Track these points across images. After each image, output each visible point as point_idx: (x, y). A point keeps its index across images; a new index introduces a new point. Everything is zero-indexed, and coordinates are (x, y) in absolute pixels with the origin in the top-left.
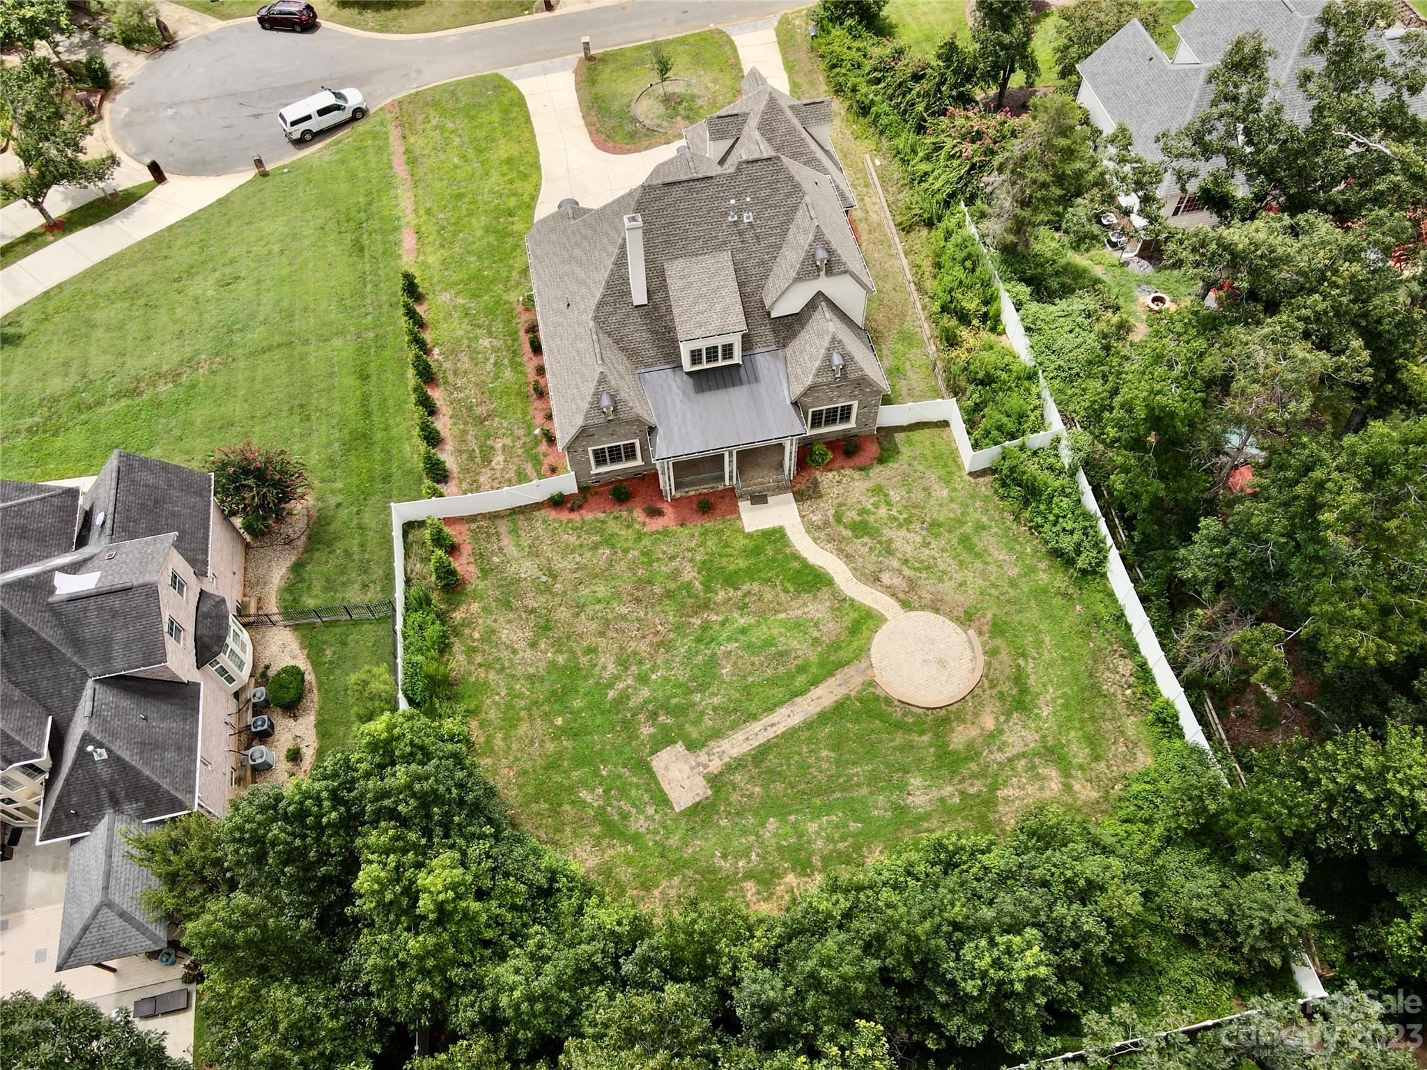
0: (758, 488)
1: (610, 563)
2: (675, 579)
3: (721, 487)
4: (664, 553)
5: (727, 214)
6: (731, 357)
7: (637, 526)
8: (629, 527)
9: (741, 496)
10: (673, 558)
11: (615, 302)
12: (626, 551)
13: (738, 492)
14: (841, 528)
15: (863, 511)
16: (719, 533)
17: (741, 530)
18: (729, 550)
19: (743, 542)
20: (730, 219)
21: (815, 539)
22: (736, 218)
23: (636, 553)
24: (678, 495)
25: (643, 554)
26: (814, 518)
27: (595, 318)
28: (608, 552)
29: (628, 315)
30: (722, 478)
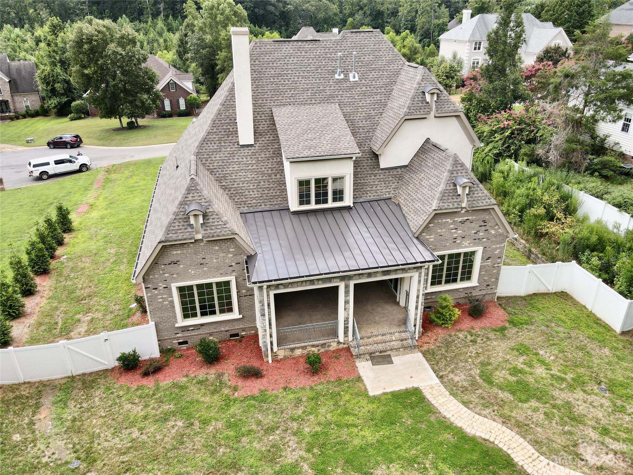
0: (381, 347)
1: (180, 439)
2: (273, 461)
3: (334, 346)
4: (259, 423)
5: (334, 72)
6: (341, 199)
7: (226, 391)
8: (214, 392)
9: (359, 356)
10: (270, 430)
11: (220, 140)
12: (205, 422)
13: (354, 351)
14: (495, 390)
15: (515, 371)
16: (335, 396)
17: (364, 393)
18: (350, 419)
19: (367, 407)
20: (337, 76)
21: (465, 404)
22: (342, 76)
23: (219, 425)
24: (281, 354)
25: (229, 425)
26: (456, 379)
27: (198, 154)
28: (180, 424)
29: (232, 155)
30: (335, 334)
